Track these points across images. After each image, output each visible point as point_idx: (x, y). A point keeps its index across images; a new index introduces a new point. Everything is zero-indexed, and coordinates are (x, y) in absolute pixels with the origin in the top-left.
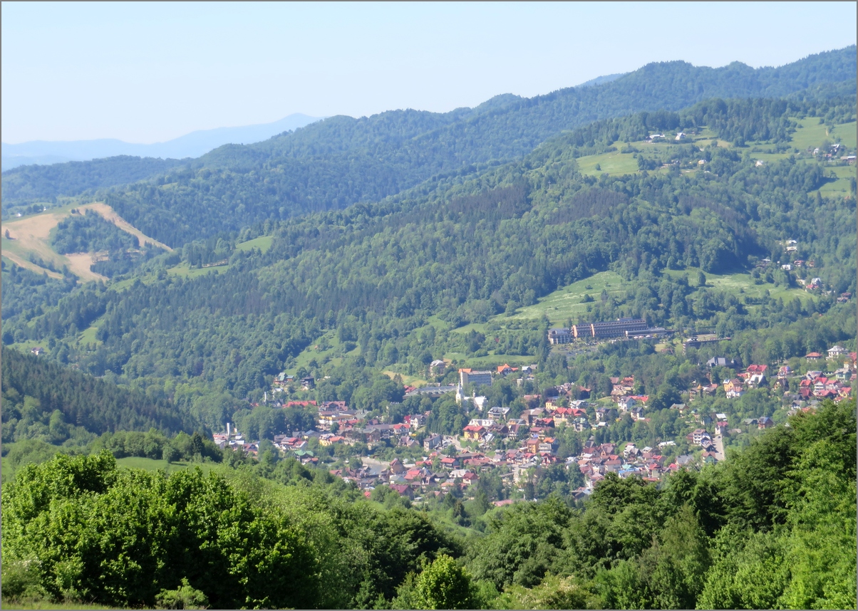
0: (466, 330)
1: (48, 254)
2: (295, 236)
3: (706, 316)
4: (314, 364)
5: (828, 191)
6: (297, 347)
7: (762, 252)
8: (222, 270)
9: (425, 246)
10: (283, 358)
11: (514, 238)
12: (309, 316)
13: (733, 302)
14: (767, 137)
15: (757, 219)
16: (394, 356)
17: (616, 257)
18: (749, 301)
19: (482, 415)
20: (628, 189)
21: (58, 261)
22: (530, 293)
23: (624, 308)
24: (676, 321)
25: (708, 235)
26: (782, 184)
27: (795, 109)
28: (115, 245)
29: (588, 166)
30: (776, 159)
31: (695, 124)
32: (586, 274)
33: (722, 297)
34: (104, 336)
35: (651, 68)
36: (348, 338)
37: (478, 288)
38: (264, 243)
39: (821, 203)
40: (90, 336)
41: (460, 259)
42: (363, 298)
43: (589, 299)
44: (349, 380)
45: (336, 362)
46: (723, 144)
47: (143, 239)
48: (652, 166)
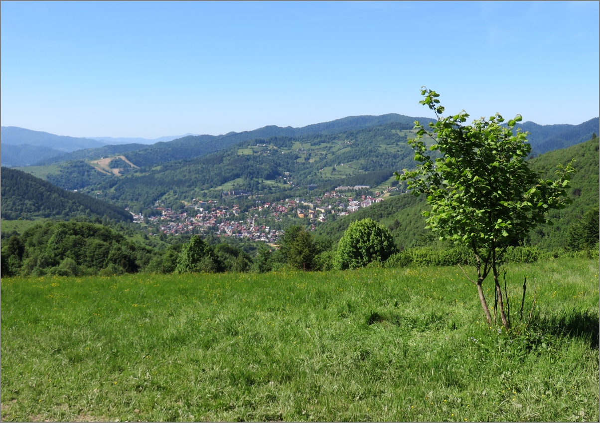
0: (203, 192)
1: (107, 168)
2: (167, 166)
3: (262, 190)
4: (166, 199)
5: (299, 160)
6: (162, 194)
7: (280, 175)
8: (147, 174)
9: (196, 170)
10: (158, 197)
11: (218, 169)
12: (166, 187)
13: (269, 187)
14: (286, 146)
15: (280, 166)
16: (185, 197)
17: (242, 175)
18: (273, 187)
19: (201, 213)
20: (248, 158)
21: (110, 170)
22: (220, 183)
23: (242, 187)
24: (254, 191)
25: (265, 170)
26: (288, 158)
27: (294, 139)
28: (125, 167)
29: (240, 152)
30: (287, 152)
31: (269, 142)
32: (234, 179)
33: (266, 186)
34: (116, 190)
35: (267, 127)
36: (175, 192)
37: (208, 181)
38: (159, 168)
39: (297, 163)
40: (112, 190)
41: (204, 174)
42: (180, 183)
43: (234, 185)
44: (172, 203)
45: (171, 198)
46: (275, 147)
47: (132, 165)
48: (256, 152)
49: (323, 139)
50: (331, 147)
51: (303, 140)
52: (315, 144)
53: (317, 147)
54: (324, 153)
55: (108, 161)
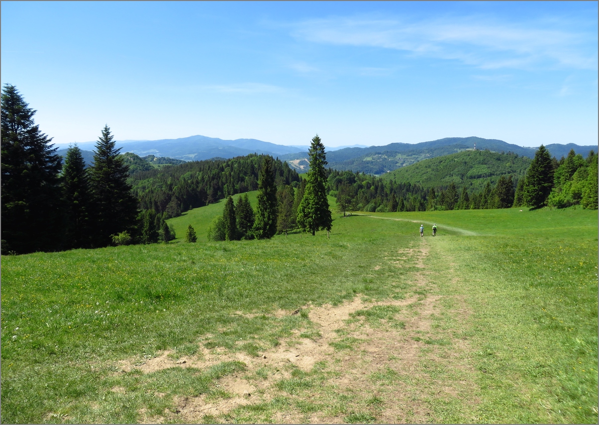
1: (297, 165)
14: (393, 156)
15: (386, 167)
20: (368, 162)
26: (391, 163)
28: (306, 164)
29: (366, 158)
30: (392, 159)
31: (383, 154)
39: (396, 166)
46: (386, 157)
48: (374, 159)
49: (414, 153)
50: (417, 158)
51: (403, 153)
52: (409, 156)
54: (413, 161)
55: (298, 161)
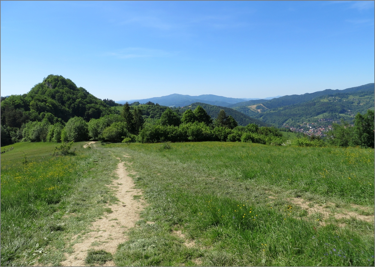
0: (308, 119)
1: (255, 109)
2: (285, 108)
3: (339, 119)
4: (288, 122)
5: (354, 104)
6: (286, 120)
7: (346, 111)
8: (277, 111)
9: (302, 109)
10: (284, 121)
11: (313, 109)
12: (288, 117)
13: (343, 117)
14: (345, 98)
15: (344, 107)
16: (298, 122)
17: (327, 111)
18: (345, 117)
19: (311, 129)
20: (327, 103)
21: (257, 110)
22: (316, 115)
23: (328, 117)
24: (335, 119)
25: (339, 109)
26: (348, 103)
27: (349, 94)
28: (263, 109)
29: (322, 100)
30: (347, 100)
31: (335, 96)
32: (323, 113)
33: (341, 116)
34: (263, 118)
35: (326, 90)
36: (292, 119)
37: (309, 114)
38: (281, 109)
39: (353, 105)
40: (261, 118)
41: (306, 111)
42: (294, 115)
43: (323, 116)
44: (293, 124)
45: (291, 122)
46: (339, 98)
47: (266, 108)
48: (330, 101)
49: (366, 93)
50: (371, 98)
51: (354, 94)
52: (361, 96)
53: (363, 97)
54: (368, 100)
55: (255, 106)
